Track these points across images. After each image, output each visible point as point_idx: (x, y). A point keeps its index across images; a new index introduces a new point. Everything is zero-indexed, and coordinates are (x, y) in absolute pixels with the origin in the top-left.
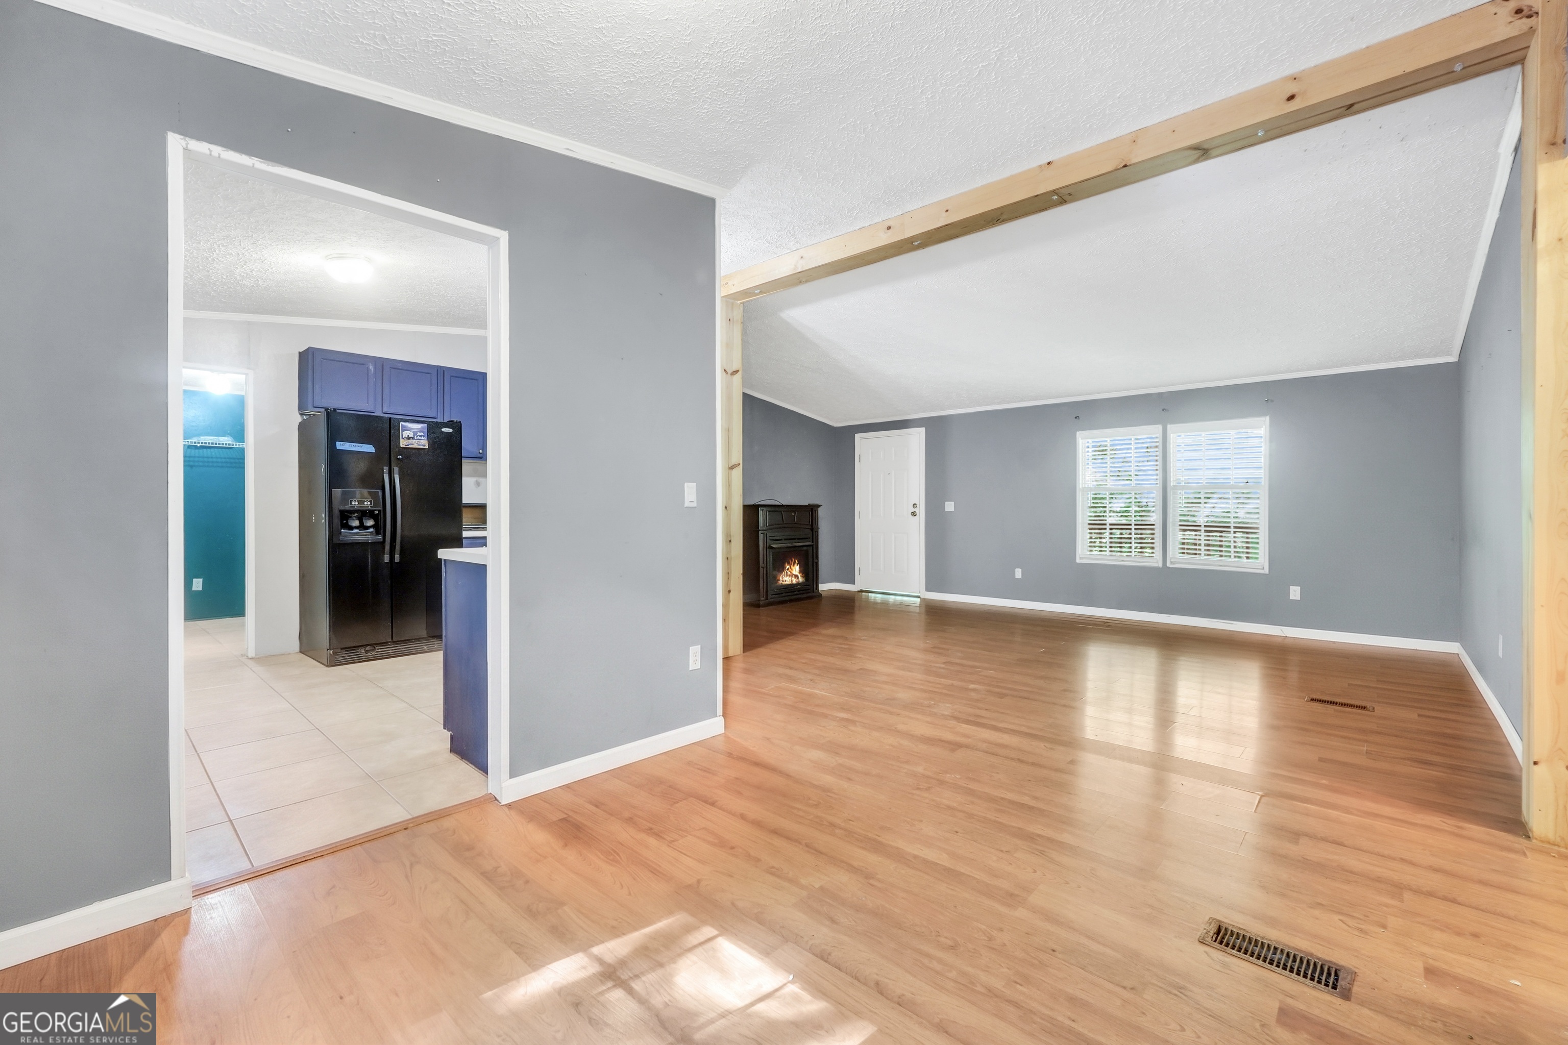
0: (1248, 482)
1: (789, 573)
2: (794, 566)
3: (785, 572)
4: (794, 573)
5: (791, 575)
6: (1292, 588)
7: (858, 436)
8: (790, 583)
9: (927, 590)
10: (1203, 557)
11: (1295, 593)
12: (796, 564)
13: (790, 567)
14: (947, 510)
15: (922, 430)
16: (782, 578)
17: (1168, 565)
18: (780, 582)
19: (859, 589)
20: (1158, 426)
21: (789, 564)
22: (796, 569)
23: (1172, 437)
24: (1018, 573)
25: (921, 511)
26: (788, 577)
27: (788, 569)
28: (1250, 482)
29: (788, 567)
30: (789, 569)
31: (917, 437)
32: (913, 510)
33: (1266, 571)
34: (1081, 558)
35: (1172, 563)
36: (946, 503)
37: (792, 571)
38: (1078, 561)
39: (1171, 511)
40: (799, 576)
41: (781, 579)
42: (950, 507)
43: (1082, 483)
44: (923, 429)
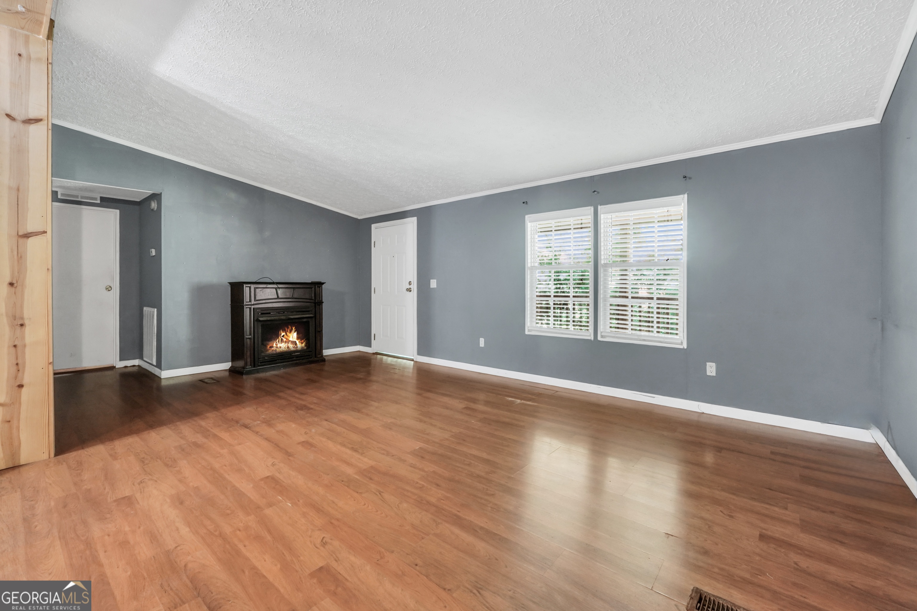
0: (668, 259)
1: (285, 340)
2: (290, 332)
3: (280, 339)
4: (291, 339)
5: (288, 341)
6: (708, 364)
7: (373, 226)
8: (286, 349)
9: (419, 354)
10: (629, 332)
11: (711, 369)
12: (293, 331)
13: (286, 334)
14: (431, 287)
15: (414, 220)
16: (276, 345)
17: (599, 338)
18: (274, 348)
19: (375, 351)
20: (590, 207)
21: (284, 331)
22: (293, 336)
23: (603, 218)
24: (482, 342)
25: (414, 287)
26: (283, 344)
27: (283, 336)
28: (671, 260)
29: (283, 334)
30: (285, 336)
31: (411, 223)
32: (408, 287)
33: (685, 346)
34: (529, 331)
35: (602, 337)
36: (431, 280)
37: (288, 338)
38: (527, 333)
39: (602, 288)
40: (297, 342)
41: (274, 345)
42: (433, 284)
43: (531, 262)
44: (416, 218)
